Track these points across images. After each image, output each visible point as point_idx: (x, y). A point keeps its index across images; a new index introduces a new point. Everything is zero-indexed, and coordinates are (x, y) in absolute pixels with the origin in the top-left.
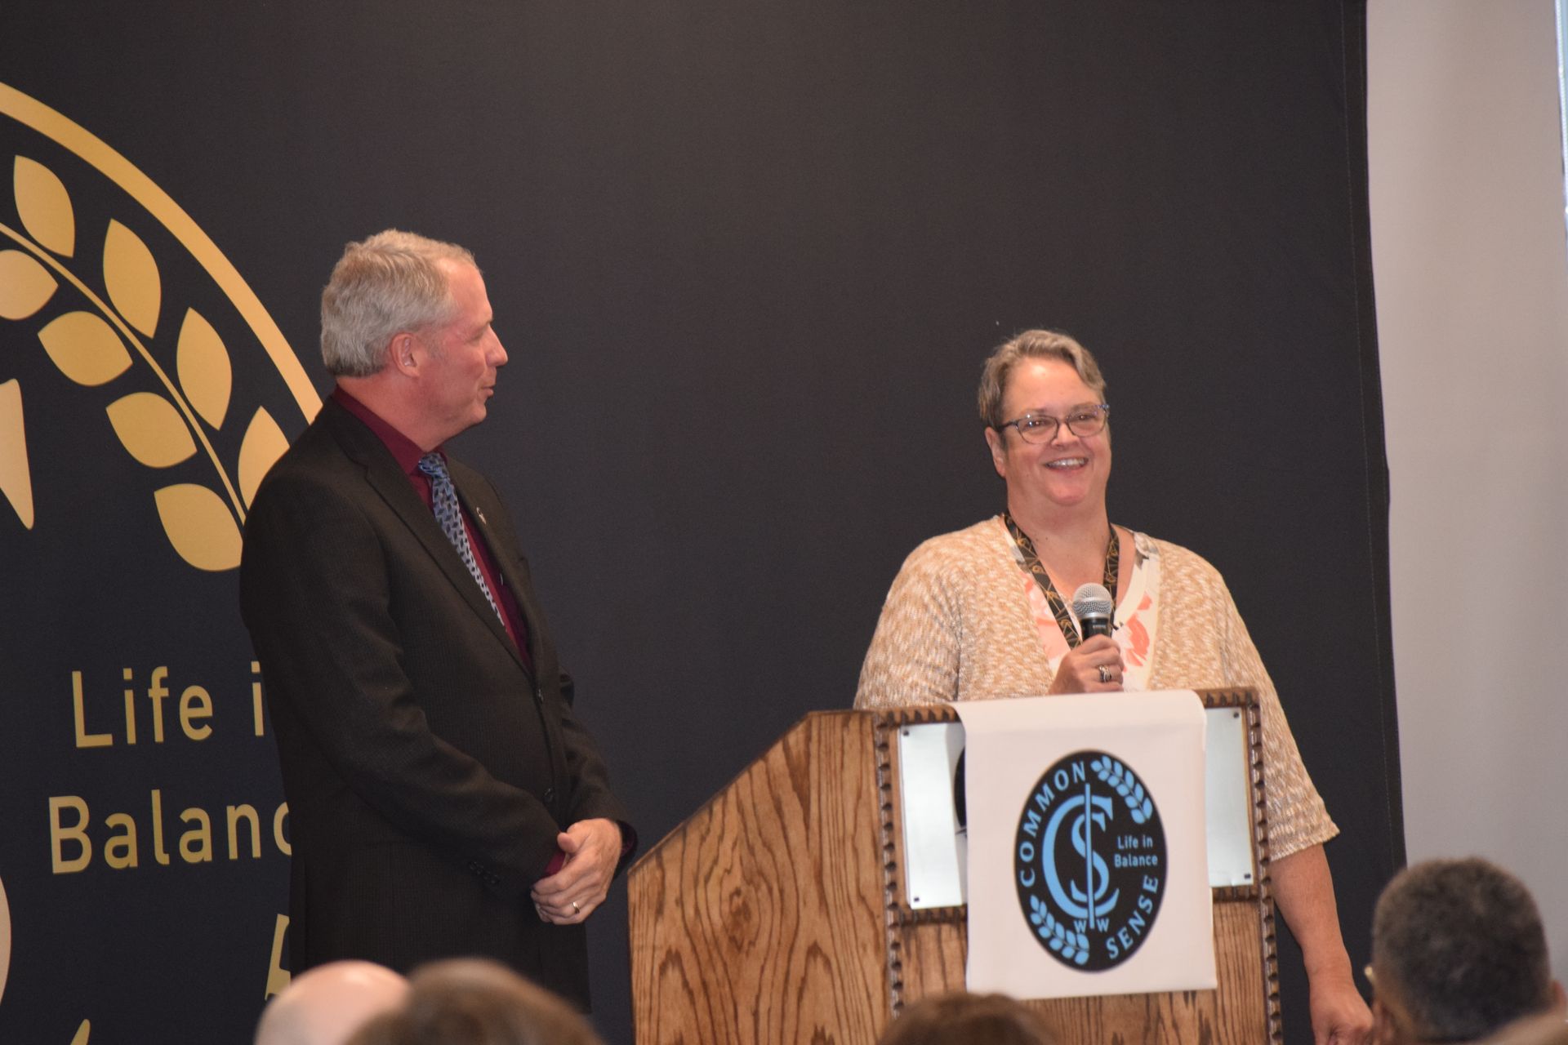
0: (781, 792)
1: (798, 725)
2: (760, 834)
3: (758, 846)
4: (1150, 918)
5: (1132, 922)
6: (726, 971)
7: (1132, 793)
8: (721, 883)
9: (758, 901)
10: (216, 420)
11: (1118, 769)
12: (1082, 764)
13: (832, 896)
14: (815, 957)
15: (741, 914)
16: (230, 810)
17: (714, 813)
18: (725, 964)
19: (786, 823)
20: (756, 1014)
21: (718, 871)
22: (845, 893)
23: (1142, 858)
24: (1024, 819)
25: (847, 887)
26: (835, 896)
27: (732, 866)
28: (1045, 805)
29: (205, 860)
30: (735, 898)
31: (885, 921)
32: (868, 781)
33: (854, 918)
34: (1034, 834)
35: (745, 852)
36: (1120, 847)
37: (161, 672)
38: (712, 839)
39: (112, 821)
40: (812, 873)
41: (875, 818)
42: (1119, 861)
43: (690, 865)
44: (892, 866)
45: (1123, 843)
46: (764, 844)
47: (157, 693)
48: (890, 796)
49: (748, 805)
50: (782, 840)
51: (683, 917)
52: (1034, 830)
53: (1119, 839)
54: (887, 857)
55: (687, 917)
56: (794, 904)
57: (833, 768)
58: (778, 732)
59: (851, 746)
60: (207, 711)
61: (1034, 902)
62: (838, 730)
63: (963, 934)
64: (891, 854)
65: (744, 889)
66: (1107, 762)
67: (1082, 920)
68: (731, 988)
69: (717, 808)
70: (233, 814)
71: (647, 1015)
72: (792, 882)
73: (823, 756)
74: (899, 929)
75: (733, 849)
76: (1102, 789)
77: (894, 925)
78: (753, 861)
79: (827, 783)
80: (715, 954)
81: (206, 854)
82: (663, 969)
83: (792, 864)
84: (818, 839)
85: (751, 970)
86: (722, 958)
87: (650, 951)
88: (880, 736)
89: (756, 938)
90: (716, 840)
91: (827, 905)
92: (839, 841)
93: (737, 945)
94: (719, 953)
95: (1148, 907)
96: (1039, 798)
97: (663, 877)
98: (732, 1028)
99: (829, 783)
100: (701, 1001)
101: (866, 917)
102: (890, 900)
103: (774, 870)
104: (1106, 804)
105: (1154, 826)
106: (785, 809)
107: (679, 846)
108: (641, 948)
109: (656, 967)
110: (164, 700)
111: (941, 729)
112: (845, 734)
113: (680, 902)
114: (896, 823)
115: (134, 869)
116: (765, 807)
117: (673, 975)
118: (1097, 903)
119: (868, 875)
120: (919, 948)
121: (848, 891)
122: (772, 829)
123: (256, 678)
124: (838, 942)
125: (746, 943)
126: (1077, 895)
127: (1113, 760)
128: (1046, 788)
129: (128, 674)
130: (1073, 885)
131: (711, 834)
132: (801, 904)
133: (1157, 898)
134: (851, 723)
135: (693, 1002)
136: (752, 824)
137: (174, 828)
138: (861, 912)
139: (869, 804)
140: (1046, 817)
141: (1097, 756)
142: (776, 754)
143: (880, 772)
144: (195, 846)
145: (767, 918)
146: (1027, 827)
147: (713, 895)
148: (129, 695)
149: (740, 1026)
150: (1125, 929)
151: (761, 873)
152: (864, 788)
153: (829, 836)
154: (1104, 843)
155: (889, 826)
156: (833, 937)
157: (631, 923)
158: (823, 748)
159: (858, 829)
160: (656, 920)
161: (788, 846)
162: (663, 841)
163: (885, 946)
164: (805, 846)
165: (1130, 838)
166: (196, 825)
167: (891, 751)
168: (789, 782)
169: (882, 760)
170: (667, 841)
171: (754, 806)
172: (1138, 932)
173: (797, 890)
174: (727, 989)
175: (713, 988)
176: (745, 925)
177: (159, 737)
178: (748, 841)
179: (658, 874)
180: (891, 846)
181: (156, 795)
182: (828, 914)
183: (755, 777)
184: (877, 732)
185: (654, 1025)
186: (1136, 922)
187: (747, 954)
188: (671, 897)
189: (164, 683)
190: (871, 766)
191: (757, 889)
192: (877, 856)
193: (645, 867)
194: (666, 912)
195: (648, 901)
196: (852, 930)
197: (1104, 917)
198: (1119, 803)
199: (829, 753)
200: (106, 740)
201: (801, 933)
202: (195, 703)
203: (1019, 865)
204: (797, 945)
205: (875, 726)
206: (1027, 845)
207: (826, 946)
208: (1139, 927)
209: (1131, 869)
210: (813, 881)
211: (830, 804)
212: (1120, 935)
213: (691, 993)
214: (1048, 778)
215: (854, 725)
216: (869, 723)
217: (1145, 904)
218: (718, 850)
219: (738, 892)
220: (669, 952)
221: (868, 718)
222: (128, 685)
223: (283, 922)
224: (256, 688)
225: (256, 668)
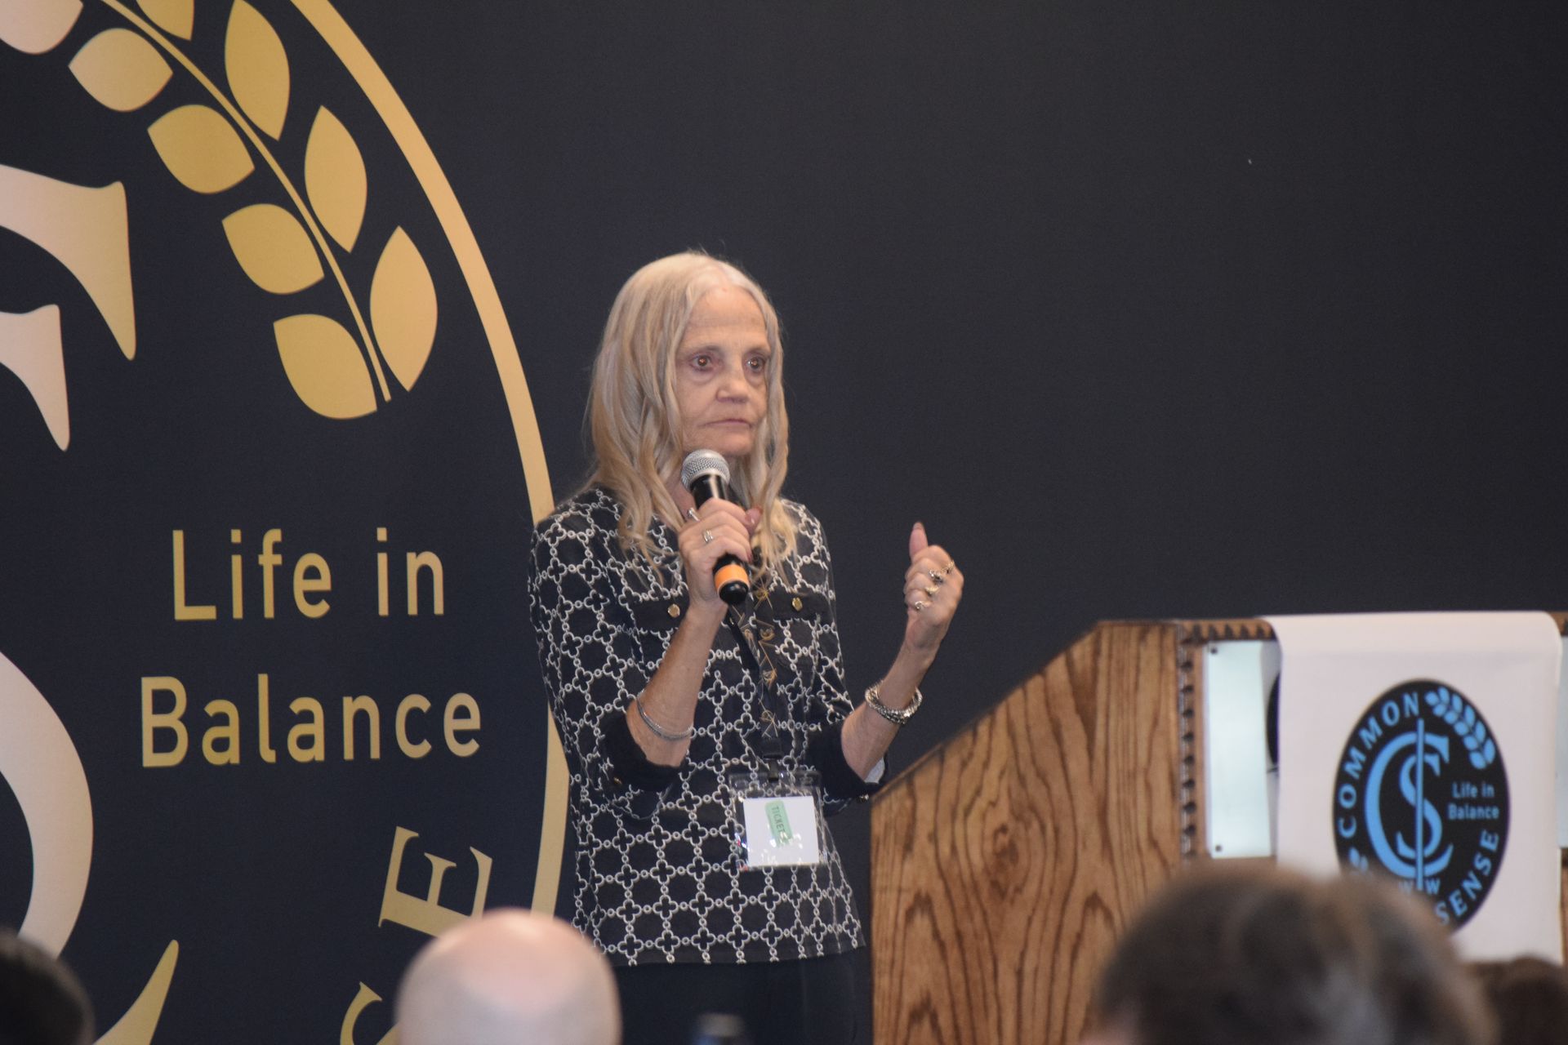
0: (1060, 714)
1: (1084, 637)
2: (1034, 762)
3: (1031, 776)
4: (1487, 881)
5: (1467, 885)
6: (985, 921)
7: (1472, 732)
8: (983, 817)
9: (1028, 841)
10: (348, 240)
11: (1457, 703)
12: (1415, 695)
13: (1118, 839)
14: (1094, 910)
15: (1006, 855)
16: (347, 701)
17: (978, 735)
18: (984, 913)
19: (1066, 751)
20: (1019, 974)
21: (981, 803)
22: (1134, 837)
23: (1480, 810)
24: (1346, 758)
25: (1136, 830)
26: (1121, 841)
27: (998, 798)
28: (1371, 742)
29: (317, 759)
30: (1001, 836)
32: (1168, 705)
33: (1142, 864)
34: (1356, 776)
35: (1015, 782)
36: (1456, 795)
37: (273, 536)
38: (975, 765)
39: (213, 708)
40: (1095, 811)
41: (1174, 749)
42: (1454, 812)
43: (948, 794)
44: (1191, 807)
45: (1459, 790)
46: (1038, 773)
47: (269, 560)
48: (1192, 724)
49: (1020, 729)
50: (1059, 772)
51: (937, 855)
52: (1357, 771)
53: (1455, 786)
54: (1185, 797)
55: (941, 855)
56: (1071, 844)
57: (1125, 688)
58: (1060, 644)
59: (1148, 664)
60: (324, 583)
61: (1354, 855)
62: (1133, 643)
64: (1190, 793)
65: (1011, 826)
66: (1444, 694)
67: (1407, 880)
68: (991, 941)
69: (983, 729)
70: (350, 706)
71: (887, 968)
72: (1070, 821)
73: (1114, 673)
75: (1000, 777)
76: (1438, 726)
78: (1024, 793)
79: (1117, 706)
80: (973, 902)
81: (318, 753)
82: (910, 914)
83: (1071, 798)
84: (1103, 771)
85: (1016, 919)
86: (981, 905)
87: (894, 894)
88: (1183, 652)
89: (1024, 884)
90: (980, 767)
91: (1111, 850)
92: (1129, 776)
93: (999, 891)
94: (978, 898)
95: (1485, 868)
96: (1364, 734)
97: (914, 808)
98: (990, 987)
99: (1120, 705)
100: (954, 954)
101: (1157, 863)
102: (1187, 846)
103: (1048, 805)
104: (1442, 743)
105: (1496, 773)
106: (1066, 735)
107: (934, 771)
108: (884, 890)
109: (902, 913)
110: (276, 568)
111: (1255, 648)
112: (1141, 649)
113: (933, 838)
114: (1197, 757)
115: (235, 766)
116: (1042, 730)
117: (922, 923)
118: (1428, 860)
119: (1164, 816)
121: (1137, 834)
122: (1048, 756)
123: (382, 547)
124: (1123, 891)
125: (1011, 889)
126: (1404, 849)
127: (1452, 692)
128: (1373, 723)
129: (236, 536)
130: (1400, 838)
131: (974, 759)
132: (1080, 846)
133: (1496, 858)
134: (1149, 637)
135: (944, 956)
136: (1024, 749)
137: (283, 720)
138: (1152, 860)
139: (1168, 733)
140: (1372, 756)
141: (1432, 686)
142: (1057, 669)
143: (1182, 696)
144: (306, 742)
145: (1038, 861)
146: (1349, 768)
147: (974, 830)
148: (237, 561)
149: (1000, 985)
150: (1457, 893)
151: (1033, 808)
152: (1162, 713)
153: (1118, 771)
154: (1437, 789)
155: (1190, 760)
156: (1116, 887)
157: (873, 860)
158: (1114, 664)
159: (1153, 761)
160: (904, 858)
161: (1066, 778)
162: (916, 765)
164: (1087, 779)
165: (1468, 786)
166: (307, 717)
167: (1195, 671)
168: (1071, 702)
169: (1184, 681)
170: (921, 766)
171: (1028, 728)
172: (1473, 896)
173: (1075, 830)
174: (986, 942)
175: (969, 940)
176: (1011, 868)
177: (269, 612)
178: (1018, 770)
179: (908, 803)
180: (1190, 784)
181: (263, 680)
182: (1112, 861)
183: (1031, 695)
184: (1181, 649)
185: (896, 980)
186: (1472, 885)
187: (1012, 902)
188: (923, 831)
189: (277, 548)
190: (1172, 689)
191: (1027, 826)
192: (1174, 794)
193: (893, 795)
194: (917, 848)
195: (896, 835)
196: (1140, 880)
197: (1434, 877)
198: (1456, 743)
199: (1121, 671)
200: (208, 613)
201: (1078, 881)
202: (312, 573)
203: (1338, 812)
204: (1073, 895)
205: (1179, 640)
206: (1349, 788)
207: (1108, 897)
208: (1475, 891)
209: (1466, 823)
210: (1096, 821)
211: (1120, 731)
212: (1453, 899)
213: (942, 946)
214: (1375, 710)
215: (1153, 638)
216: (1171, 637)
217: (1483, 864)
218: (982, 778)
219: (1003, 829)
220: (917, 897)
221: (1171, 632)
222: (236, 549)
223: (403, 836)
224: (382, 559)
225: (382, 534)
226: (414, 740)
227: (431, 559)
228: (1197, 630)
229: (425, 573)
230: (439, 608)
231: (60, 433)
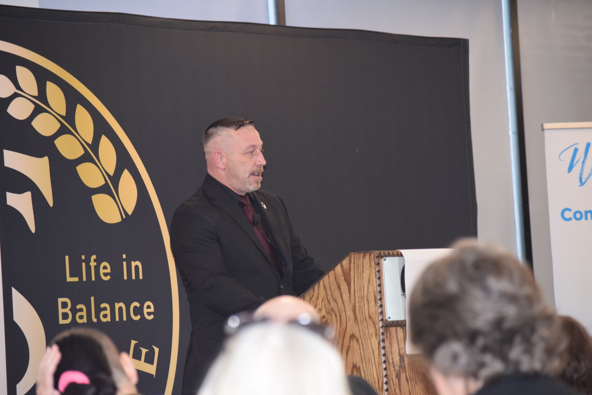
0: (340, 282)
1: (346, 258)
2: (332, 296)
3: (332, 301)
9: (332, 320)
10: (111, 173)
13: (359, 317)
14: (353, 339)
16: (116, 304)
17: (315, 290)
19: (342, 292)
22: (364, 316)
25: (365, 313)
26: (360, 317)
27: (322, 308)
29: (108, 321)
30: (323, 319)
31: (379, 326)
32: (373, 276)
33: (367, 324)
35: (326, 303)
37: (94, 257)
38: (314, 299)
39: (79, 307)
40: (352, 309)
41: (375, 289)
44: (381, 306)
46: (334, 300)
47: (93, 264)
48: (380, 281)
49: (328, 287)
50: (340, 298)
54: (379, 303)
56: (345, 320)
57: (359, 272)
58: (339, 260)
59: (366, 264)
60: (109, 270)
62: (361, 259)
63: (404, 331)
64: (381, 301)
65: (326, 316)
69: (316, 288)
70: (117, 306)
72: (344, 313)
73: (356, 268)
74: (384, 328)
75: (322, 302)
77: (382, 327)
78: (330, 306)
79: (357, 278)
81: (108, 319)
83: (344, 306)
84: (354, 297)
88: (377, 261)
90: (316, 299)
91: (357, 320)
92: (362, 298)
99: (358, 278)
101: (372, 324)
102: (380, 318)
103: (337, 308)
106: (341, 287)
110: (95, 266)
111: (396, 259)
112: (364, 260)
114: (382, 291)
115: (85, 323)
116: (334, 287)
119: (373, 309)
120: (390, 335)
122: (337, 295)
123: (125, 260)
124: (361, 333)
129: (83, 257)
131: (314, 297)
132: (348, 320)
134: (366, 256)
136: (329, 293)
138: (370, 322)
139: (373, 284)
142: (338, 268)
143: (377, 273)
144: (105, 316)
148: (84, 264)
151: (333, 310)
152: (371, 279)
153: (358, 296)
155: (380, 292)
156: (359, 331)
158: (356, 265)
159: (369, 294)
161: (343, 300)
163: (379, 334)
164: (349, 300)
166: (105, 309)
167: (380, 266)
168: (343, 278)
169: (377, 269)
171: (330, 286)
173: (346, 315)
177: (93, 279)
178: (328, 299)
180: (381, 299)
181: (92, 299)
182: (358, 323)
183: (330, 277)
184: (376, 259)
189: (95, 260)
190: (374, 271)
191: (331, 316)
192: (376, 303)
196: (367, 329)
199: (358, 267)
200: (76, 279)
201: (348, 331)
202: (105, 268)
204: (346, 335)
205: (375, 257)
207: (357, 335)
210: (352, 312)
211: (358, 285)
215: (367, 257)
216: (373, 256)
218: (316, 302)
219: (324, 317)
221: (373, 254)
222: (83, 261)
223: (133, 343)
224: (125, 263)
225: (124, 256)
226: (136, 315)
227: (138, 263)
228: (380, 253)
229: (137, 267)
230: (141, 277)
231: (32, 228)
